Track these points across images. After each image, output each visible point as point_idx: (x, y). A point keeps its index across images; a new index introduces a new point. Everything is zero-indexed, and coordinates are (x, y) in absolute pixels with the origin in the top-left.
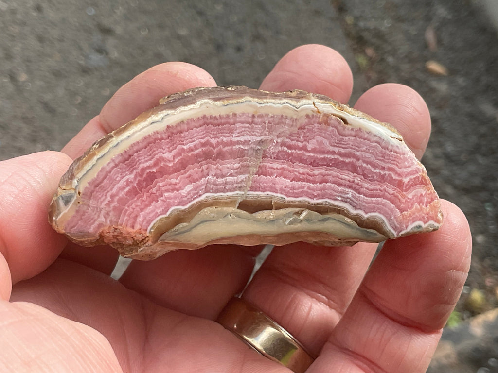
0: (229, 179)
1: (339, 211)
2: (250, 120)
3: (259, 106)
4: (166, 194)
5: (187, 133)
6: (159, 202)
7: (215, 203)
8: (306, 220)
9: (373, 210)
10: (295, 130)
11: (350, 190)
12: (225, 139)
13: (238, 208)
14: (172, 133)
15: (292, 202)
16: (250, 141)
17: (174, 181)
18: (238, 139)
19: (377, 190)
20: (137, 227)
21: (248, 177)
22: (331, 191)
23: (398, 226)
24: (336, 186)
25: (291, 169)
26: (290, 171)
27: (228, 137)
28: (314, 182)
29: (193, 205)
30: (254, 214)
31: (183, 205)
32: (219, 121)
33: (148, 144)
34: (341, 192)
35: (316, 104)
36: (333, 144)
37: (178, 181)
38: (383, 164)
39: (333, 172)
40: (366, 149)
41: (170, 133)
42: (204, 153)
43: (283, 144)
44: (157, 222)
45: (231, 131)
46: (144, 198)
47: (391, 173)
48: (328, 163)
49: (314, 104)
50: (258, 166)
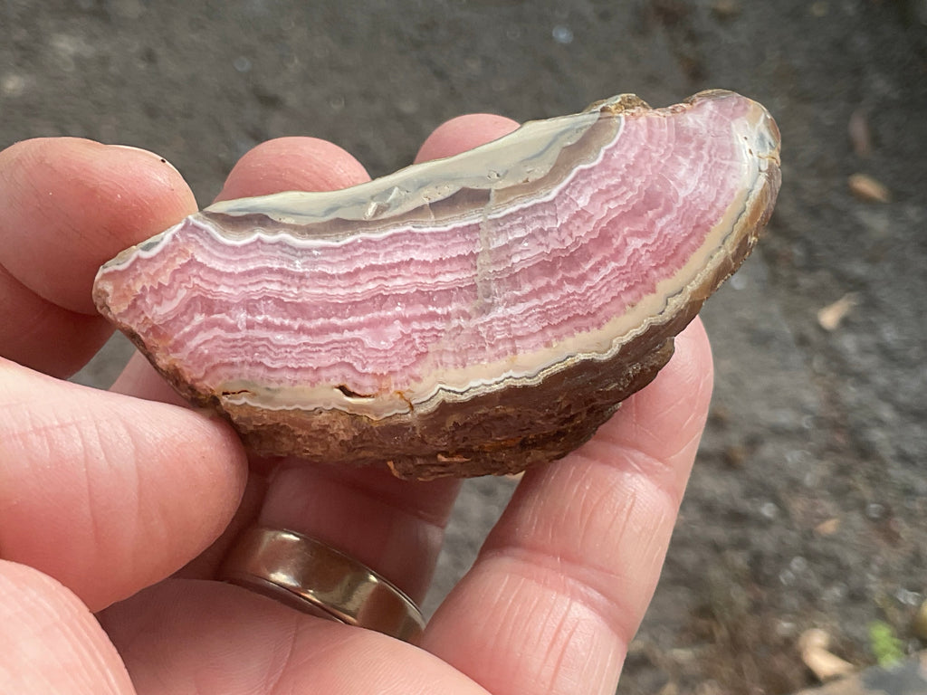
0: (520, 233)
1: (310, 231)
2: (518, 344)
3: (510, 374)
4: (615, 181)
5: (618, 290)
6: (623, 166)
7: (530, 187)
8: (364, 203)
9: (246, 248)
10: (432, 348)
11: (301, 270)
12: (552, 297)
13: (490, 191)
14: (644, 282)
15: (398, 225)
16: (507, 307)
17: (613, 205)
18: (529, 305)
19: (251, 284)
20: (642, 121)
21: (489, 246)
22: (334, 261)
23: (191, 235)
24: (329, 272)
25: (420, 279)
26: (419, 275)
27: (546, 304)
28: (372, 268)
29: (566, 175)
30: (458, 188)
31: (582, 171)
32: (570, 326)
33: (675, 254)
34: (315, 264)
35: (408, 410)
36: (357, 343)
37: (606, 207)
38: (253, 333)
39: (340, 292)
40: (290, 352)
41: (647, 280)
42: (578, 265)
43: (447, 317)
44: (615, 136)
45: (545, 314)
46: (649, 166)
47: (232, 321)
48: (355, 306)
49: (412, 407)
50: (479, 268)
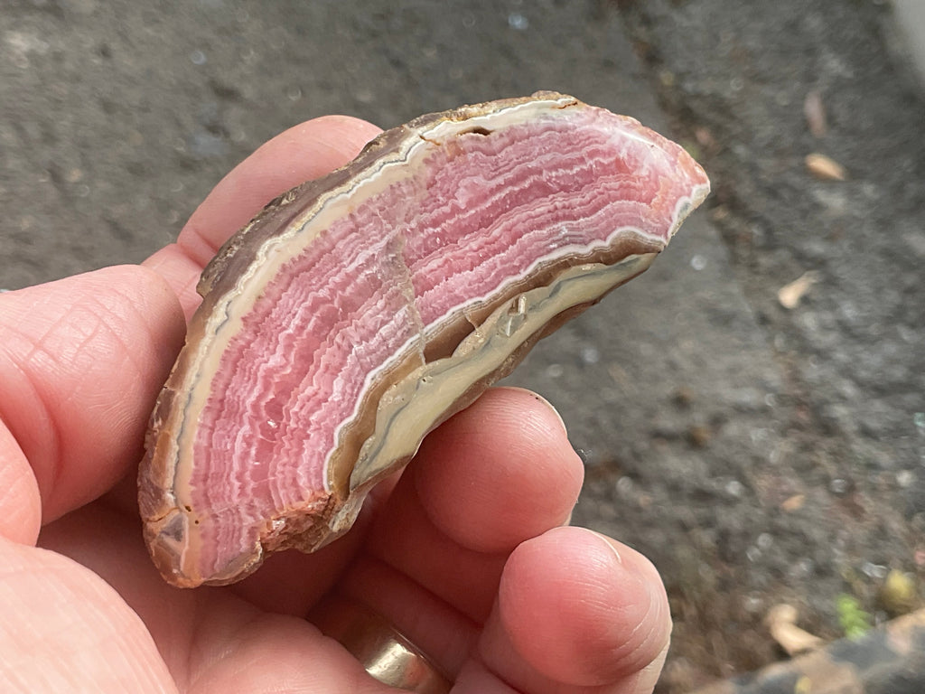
0: (384, 331)
1: (566, 264)
2: (351, 225)
3: (349, 196)
4: (313, 418)
5: (278, 308)
6: (312, 435)
7: (390, 379)
8: (531, 309)
9: (611, 227)
10: (425, 194)
11: (560, 224)
12: (337, 279)
14: (256, 324)
15: (495, 298)
16: (373, 255)
17: (309, 391)
18: (355, 265)
19: (595, 197)
20: (307, 493)
21: (409, 308)
22: (535, 244)
23: (659, 225)
24: (536, 231)
25: (458, 253)
26: (459, 258)
27: (339, 271)
28: (504, 249)
29: (362, 404)
30: (455, 355)
31: (349, 415)
32: (310, 258)
33: (235, 366)
34: (550, 235)
35: (425, 135)
36: (490, 176)
37: (315, 387)
38: (576, 155)
39: (519, 215)
40: (540, 149)
41: (253, 327)
42: (322, 319)
43: (422, 227)
44: (329, 465)
45: (337, 261)
46: (287, 445)
47: (597, 159)
48: (501, 209)
49: (422, 137)
50: (410, 283)
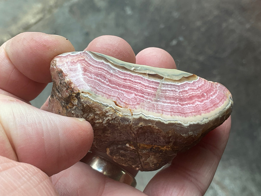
0: (170, 89)
1: (116, 66)
2: (164, 112)
3: (160, 118)
4: (196, 88)
5: (192, 111)
6: (198, 86)
7: (174, 81)
8: (131, 67)
9: (99, 63)
10: (141, 103)
11: (112, 73)
12: (175, 105)
13: (163, 77)
14: (198, 112)
15: (139, 74)
16: (163, 103)
17: (194, 93)
18: (168, 105)
19: (98, 70)
20: (203, 80)
21: (161, 88)
22: (121, 75)
23: (86, 55)
24: (119, 76)
26: (142, 87)
27: (173, 106)
28: (130, 80)
29: (183, 82)
30: (156, 74)
31: (187, 83)
32: (178, 114)
33: (207, 109)
34: (116, 73)
36: (122, 94)
37: (192, 92)
38: (95, 80)
39: (122, 82)
40: (104, 89)
41: (199, 112)
42: (183, 102)
43: (147, 99)
44: (196, 80)
45: (172, 108)
46: (204, 89)
47: (91, 76)
48: (124, 86)
49: (132, 115)
50: (157, 92)
